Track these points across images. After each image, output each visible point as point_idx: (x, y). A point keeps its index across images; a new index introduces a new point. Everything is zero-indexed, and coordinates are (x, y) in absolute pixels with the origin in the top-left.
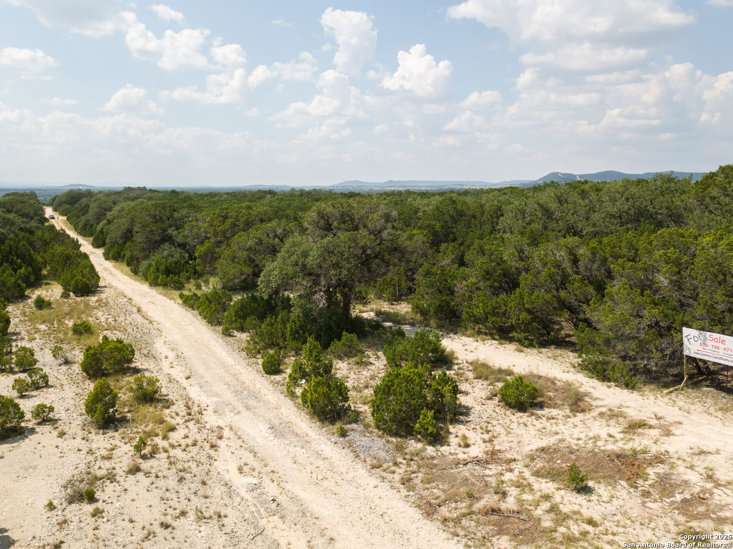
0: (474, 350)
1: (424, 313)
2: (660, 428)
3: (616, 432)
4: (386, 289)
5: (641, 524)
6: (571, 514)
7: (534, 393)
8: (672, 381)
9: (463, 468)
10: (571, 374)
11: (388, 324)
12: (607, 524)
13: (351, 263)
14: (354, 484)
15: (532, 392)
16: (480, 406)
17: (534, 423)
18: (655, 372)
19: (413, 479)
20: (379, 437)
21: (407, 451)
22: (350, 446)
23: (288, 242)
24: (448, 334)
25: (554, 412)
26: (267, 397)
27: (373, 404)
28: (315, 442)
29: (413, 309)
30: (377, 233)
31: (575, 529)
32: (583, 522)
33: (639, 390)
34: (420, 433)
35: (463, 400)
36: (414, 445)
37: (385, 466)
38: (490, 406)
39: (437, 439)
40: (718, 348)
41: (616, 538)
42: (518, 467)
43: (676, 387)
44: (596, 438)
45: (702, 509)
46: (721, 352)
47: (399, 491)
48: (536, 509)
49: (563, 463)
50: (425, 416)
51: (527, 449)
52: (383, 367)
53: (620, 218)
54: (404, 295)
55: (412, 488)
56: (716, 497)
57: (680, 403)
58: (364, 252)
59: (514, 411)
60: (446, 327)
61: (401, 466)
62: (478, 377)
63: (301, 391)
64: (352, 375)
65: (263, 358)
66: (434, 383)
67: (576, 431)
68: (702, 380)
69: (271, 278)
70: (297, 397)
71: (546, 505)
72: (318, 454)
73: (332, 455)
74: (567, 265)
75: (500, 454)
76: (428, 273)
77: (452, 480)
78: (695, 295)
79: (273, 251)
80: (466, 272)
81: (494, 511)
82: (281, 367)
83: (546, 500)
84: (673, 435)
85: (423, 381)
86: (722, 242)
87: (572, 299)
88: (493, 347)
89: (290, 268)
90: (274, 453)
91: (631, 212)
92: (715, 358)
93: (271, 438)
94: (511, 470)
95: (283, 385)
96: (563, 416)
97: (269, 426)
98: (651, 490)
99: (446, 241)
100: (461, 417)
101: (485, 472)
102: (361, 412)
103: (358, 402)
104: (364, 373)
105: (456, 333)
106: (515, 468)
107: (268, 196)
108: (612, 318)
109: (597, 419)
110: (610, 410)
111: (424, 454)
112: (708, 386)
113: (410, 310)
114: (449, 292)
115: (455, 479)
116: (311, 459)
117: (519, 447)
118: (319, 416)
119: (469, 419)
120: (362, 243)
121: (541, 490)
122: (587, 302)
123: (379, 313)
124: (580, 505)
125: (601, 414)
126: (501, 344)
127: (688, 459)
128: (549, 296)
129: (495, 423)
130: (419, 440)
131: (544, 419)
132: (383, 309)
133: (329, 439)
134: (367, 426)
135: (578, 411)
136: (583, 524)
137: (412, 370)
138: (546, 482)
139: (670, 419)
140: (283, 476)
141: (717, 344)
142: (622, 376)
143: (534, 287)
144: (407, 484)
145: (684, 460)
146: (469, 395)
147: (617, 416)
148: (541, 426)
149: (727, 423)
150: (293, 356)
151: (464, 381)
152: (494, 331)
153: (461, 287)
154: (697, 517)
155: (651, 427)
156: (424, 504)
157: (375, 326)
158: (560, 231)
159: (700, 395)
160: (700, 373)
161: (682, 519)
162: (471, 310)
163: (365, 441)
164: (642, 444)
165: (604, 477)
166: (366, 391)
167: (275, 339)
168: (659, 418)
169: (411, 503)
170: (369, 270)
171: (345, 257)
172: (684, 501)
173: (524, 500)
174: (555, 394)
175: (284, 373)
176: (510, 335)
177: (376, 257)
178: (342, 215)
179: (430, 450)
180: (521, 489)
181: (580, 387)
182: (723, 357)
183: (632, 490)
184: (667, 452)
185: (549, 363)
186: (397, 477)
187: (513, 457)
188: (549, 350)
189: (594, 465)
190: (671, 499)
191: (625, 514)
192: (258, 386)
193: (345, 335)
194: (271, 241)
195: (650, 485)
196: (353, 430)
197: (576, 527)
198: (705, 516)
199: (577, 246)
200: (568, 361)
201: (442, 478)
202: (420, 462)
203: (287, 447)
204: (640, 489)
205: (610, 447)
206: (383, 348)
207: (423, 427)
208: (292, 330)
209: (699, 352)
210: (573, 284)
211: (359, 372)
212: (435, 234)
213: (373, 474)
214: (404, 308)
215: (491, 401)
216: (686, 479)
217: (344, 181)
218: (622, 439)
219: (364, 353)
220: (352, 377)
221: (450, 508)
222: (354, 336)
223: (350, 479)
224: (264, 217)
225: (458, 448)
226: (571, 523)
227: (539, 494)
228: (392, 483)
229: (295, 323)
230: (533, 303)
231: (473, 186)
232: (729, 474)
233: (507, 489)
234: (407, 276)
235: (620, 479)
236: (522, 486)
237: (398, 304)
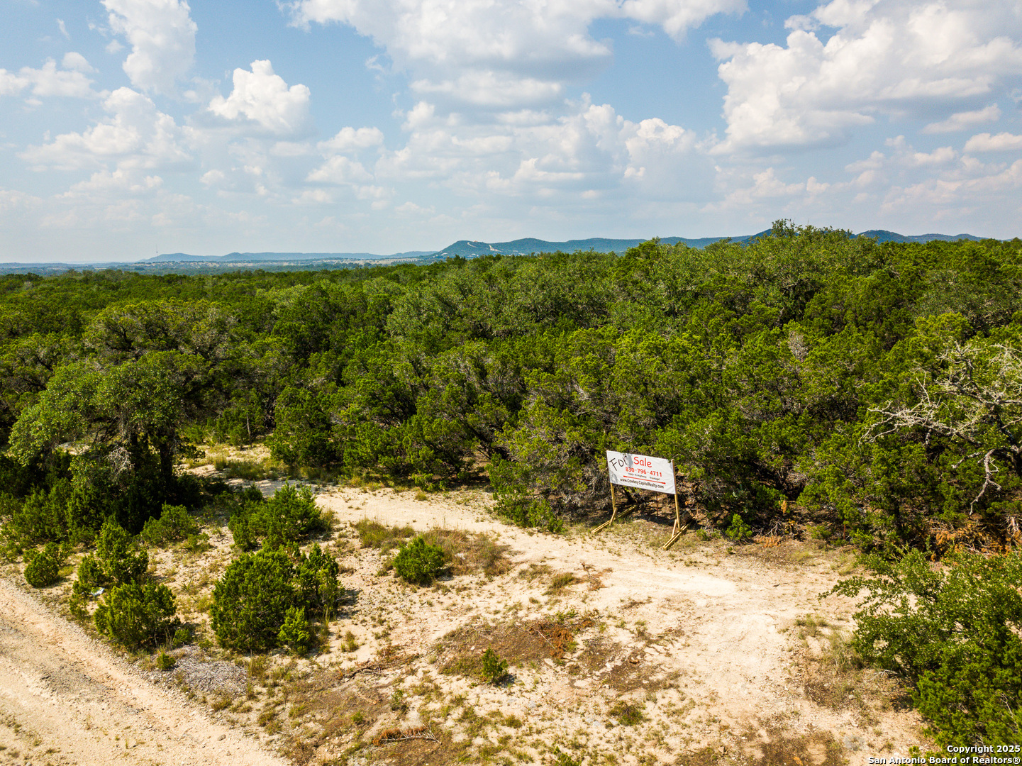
0: (361, 507)
1: (289, 458)
2: (588, 581)
3: (539, 595)
4: (232, 428)
5: (570, 711)
6: (489, 717)
7: (440, 558)
8: (600, 517)
9: (349, 683)
10: (486, 522)
11: (236, 482)
12: (531, 720)
13: (168, 398)
14: (189, 742)
15: (436, 557)
16: (370, 587)
17: (441, 600)
18: (582, 507)
19: (277, 715)
20: (227, 659)
21: (268, 672)
22: (180, 683)
23: (60, 370)
24: (324, 486)
25: (466, 580)
26: (38, 626)
27: (214, 612)
28: (123, 687)
29: (273, 454)
30: (206, 352)
31: (494, 736)
32: (503, 725)
33: (566, 533)
34: (286, 642)
35: (345, 581)
36: (278, 662)
37: (235, 703)
38: (383, 585)
39: (311, 646)
40: (644, 472)
41: (542, 737)
42: (421, 665)
43: (605, 524)
44: (517, 607)
45: (633, 676)
46: (648, 476)
47: (258, 738)
48: (446, 720)
49: (477, 648)
50: (292, 617)
51: (432, 639)
52: (230, 550)
53: (536, 312)
54: (260, 433)
55: (277, 729)
56: (648, 658)
57: (610, 544)
58: (188, 379)
59: (415, 587)
60: (322, 477)
61: (260, 697)
62: (367, 545)
63: (96, 607)
64: (182, 569)
65: (26, 561)
66: (303, 568)
67: (493, 601)
68: (633, 510)
69: (32, 433)
70: (89, 618)
71: (457, 712)
72: (128, 707)
73: (151, 702)
74: (474, 379)
75: (398, 651)
76: (292, 401)
77: (333, 704)
78: (616, 410)
79: (34, 384)
80: (345, 396)
81: (391, 736)
82: (61, 572)
83: (458, 705)
84: (603, 587)
85: (287, 567)
86: (641, 345)
87: (481, 423)
88: (386, 498)
89: (64, 415)
90: (52, 719)
91: (548, 304)
92: (643, 484)
93: (46, 695)
94: (413, 672)
95: (65, 602)
96: (477, 584)
97: (41, 676)
98: (580, 663)
99: (318, 350)
100: (345, 607)
101: (379, 681)
102: (198, 625)
103: (192, 610)
104: (201, 562)
105: (336, 484)
106: (419, 667)
107: (28, 284)
108: (528, 447)
109: (518, 580)
110: (532, 566)
111: (294, 672)
112: (638, 518)
113: (269, 455)
114: (324, 426)
115: (339, 701)
116: (116, 717)
117: (423, 637)
118: (127, 644)
119: (355, 609)
120: (183, 368)
121: (451, 693)
122: (499, 426)
123: (221, 466)
124: (499, 702)
125: (523, 573)
126: (397, 492)
127: (619, 615)
128: (454, 422)
129: (391, 608)
130: (287, 653)
131: (454, 591)
132: (228, 459)
133: (146, 678)
134: (206, 646)
135: (495, 574)
136: (503, 728)
137: (270, 554)
138: (458, 680)
139: (600, 567)
140: (68, 756)
141: (643, 468)
142: (545, 518)
143: (434, 412)
144: (269, 724)
145: (615, 618)
146: (355, 573)
147: (541, 573)
148: (451, 602)
149: (658, 562)
150: (81, 551)
151: (349, 554)
152: (388, 476)
153: (340, 417)
154: (629, 688)
155: (579, 581)
156: (295, 748)
157: (216, 488)
158: (465, 331)
159: (631, 530)
160: (631, 501)
161: (612, 693)
162: (354, 450)
163: (203, 670)
164: (569, 606)
165: (527, 658)
166: (204, 590)
167: (46, 527)
168: (587, 568)
169: (275, 752)
170: (199, 405)
171: (158, 389)
172: (616, 670)
173: (431, 711)
174: (466, 554)
175: (66, 580)
176: (409, 478)
177: (209, 385)
178: (148, 326)
179: (303, 665)
180: (426, 696)
181: (497, 539)
182: (651, 483)
183: (558, 669)
184: (596, 611)
185: (459, 511)
186: (254, 716)
187: (415, 653)
188: (458, 493)
189: (515, 644)
190: (602, 671)
191: (551, 702)
192: (20, 610)
193: (167, 510)
194: (29, 369)
195: (578, 658)
196: (184, 656)
197: (495, 734)
198: (637, 684)
199: (484, 355)
200: (482, 504)
201: (318, 704)
202: (288, 686)
203: (74, 705)
204: (568, 664)
205: (534, 616)
206: (228, 520)
207: (289, 634)
208: (75, 511)
209: (626, 479)
210: (482, 404)
211: (193, 563)
212: (300, 339)
213: (218, 720)
214: (260, 454)
215: (386, 578)
216: (617, 642)
217: (159, 255)
218: (546, 603)
219: (200, 531)
220: (181, 572)
221: (332, 746)
222: (181, 509)
223: (180, 735)
224: (15, 327)
225: (342, 654)
226: (488, 729)
227: (449, 698)
228: (247, 728)
229: (80, 498)
230: (434, 433)
231: (355, 259)
232: (661, 626)
233: (409, 699)
234: (263, 404)
235: (545, 657)
236: (427, 691)
237: (251, 448)
